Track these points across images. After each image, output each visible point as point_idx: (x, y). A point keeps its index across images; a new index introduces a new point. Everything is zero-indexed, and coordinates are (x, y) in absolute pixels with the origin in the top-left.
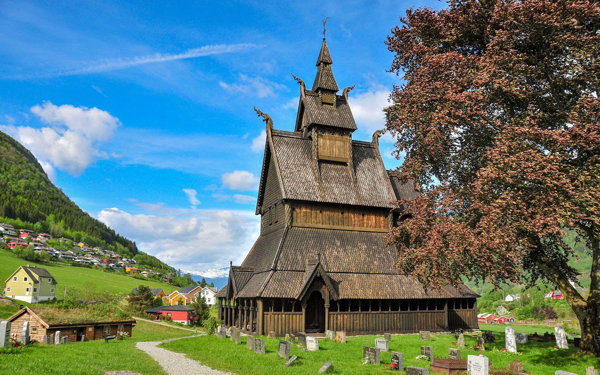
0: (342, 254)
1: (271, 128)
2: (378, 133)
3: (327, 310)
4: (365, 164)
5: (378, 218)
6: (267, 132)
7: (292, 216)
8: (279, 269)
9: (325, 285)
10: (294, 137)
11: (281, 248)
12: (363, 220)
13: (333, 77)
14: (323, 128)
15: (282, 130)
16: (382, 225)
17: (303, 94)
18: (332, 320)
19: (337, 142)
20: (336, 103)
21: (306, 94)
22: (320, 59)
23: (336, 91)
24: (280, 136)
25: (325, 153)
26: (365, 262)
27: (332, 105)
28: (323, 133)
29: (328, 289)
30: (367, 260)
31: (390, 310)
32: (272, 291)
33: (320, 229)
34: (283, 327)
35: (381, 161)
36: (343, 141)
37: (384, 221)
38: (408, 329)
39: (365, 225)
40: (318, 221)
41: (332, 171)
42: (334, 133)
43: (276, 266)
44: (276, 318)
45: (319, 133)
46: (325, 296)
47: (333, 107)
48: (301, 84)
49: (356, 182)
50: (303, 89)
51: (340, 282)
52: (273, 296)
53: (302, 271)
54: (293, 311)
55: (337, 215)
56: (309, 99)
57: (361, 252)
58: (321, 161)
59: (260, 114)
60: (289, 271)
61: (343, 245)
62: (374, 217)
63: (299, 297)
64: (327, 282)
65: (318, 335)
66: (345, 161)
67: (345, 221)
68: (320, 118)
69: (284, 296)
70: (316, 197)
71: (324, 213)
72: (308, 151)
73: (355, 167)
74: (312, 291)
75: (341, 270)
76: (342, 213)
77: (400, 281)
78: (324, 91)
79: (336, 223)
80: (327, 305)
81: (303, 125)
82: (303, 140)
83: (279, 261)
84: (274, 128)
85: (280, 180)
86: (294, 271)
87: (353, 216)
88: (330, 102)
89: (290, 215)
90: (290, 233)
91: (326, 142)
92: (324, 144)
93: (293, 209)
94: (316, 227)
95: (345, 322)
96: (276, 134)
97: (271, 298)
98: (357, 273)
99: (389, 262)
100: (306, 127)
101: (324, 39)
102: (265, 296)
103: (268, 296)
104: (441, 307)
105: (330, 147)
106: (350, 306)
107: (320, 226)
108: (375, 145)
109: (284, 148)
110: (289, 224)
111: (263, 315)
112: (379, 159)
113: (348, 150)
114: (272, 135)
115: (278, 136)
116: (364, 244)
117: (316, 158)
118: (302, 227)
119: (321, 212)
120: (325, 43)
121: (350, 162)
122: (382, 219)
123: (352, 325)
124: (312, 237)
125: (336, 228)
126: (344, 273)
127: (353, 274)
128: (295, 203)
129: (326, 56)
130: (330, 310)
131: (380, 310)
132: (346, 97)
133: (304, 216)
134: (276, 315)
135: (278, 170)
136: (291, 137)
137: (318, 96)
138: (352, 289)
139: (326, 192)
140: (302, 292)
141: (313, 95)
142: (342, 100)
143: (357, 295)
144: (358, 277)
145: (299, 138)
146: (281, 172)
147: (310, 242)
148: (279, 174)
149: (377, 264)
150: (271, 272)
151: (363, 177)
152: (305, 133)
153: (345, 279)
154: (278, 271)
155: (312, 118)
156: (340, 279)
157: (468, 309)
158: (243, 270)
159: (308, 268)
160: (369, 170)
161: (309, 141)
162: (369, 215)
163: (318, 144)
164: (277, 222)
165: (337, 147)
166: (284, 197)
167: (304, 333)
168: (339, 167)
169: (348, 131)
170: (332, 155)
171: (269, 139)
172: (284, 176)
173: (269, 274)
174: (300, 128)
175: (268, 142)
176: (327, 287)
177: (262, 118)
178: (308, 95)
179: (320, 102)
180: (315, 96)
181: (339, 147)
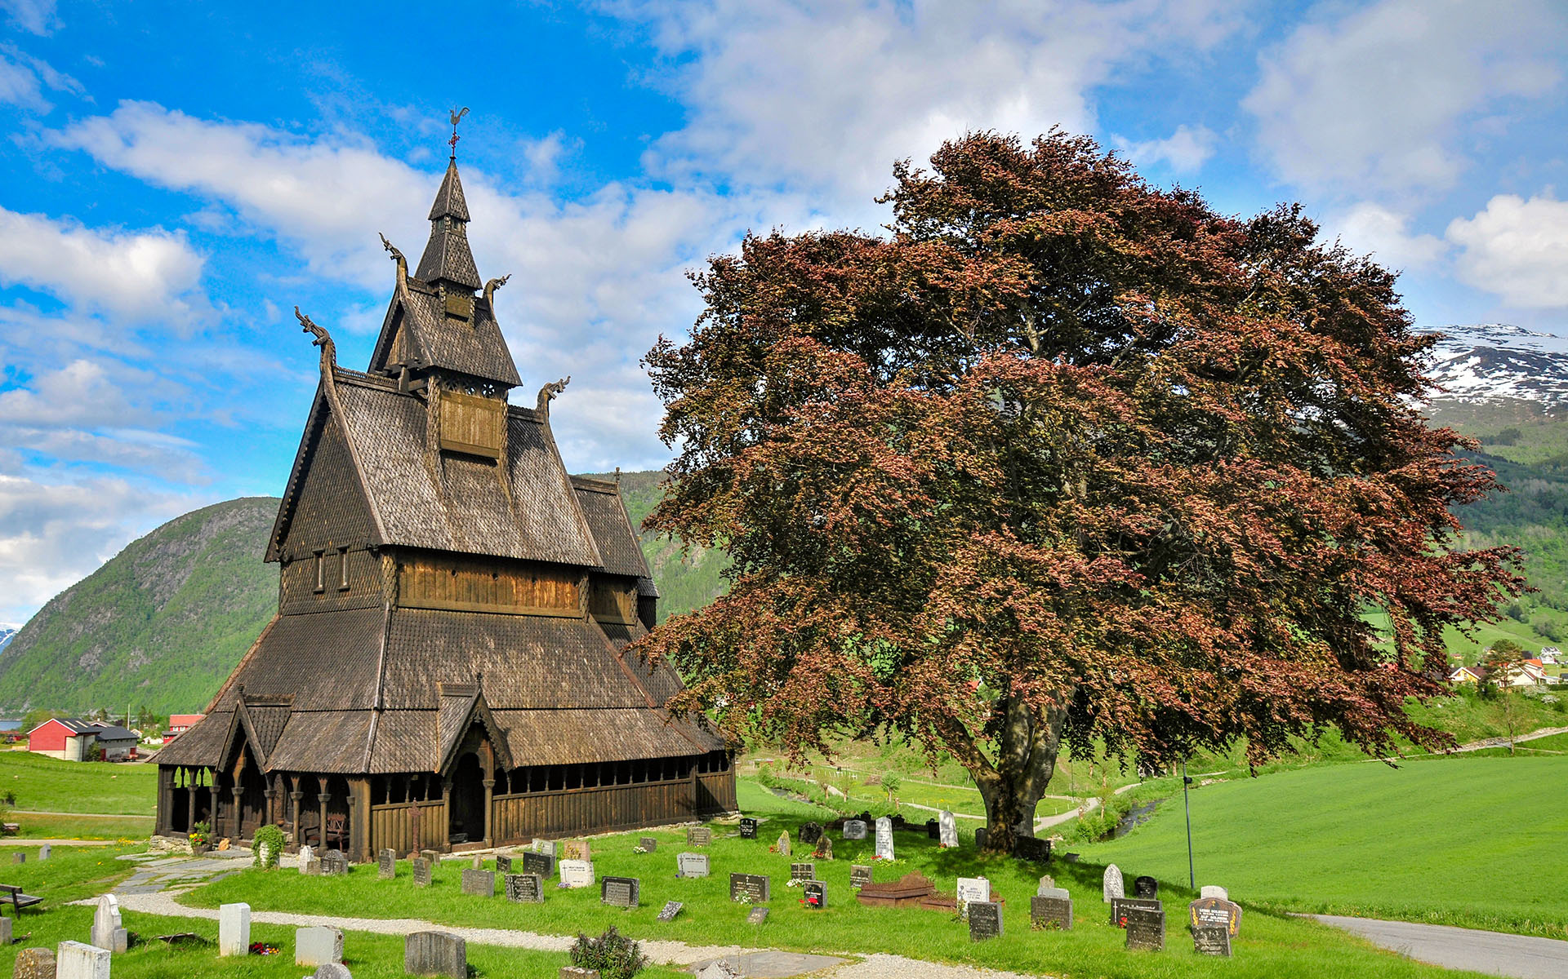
0: (501, 669)
1: (331, 363)
2: (548, 390)
3: (488, 793)
4: (528, 461)
5: (560, 586)
6: (322, 372)
7: (397, 584)
8: (388, 706)
9: (488, 739)
10: (380, 388)
11: (385, 659)
12: (533, 591)
13: (470, 254)
14: (452, 378)
15: (356, 370)
16: (568, 601)
17: (405, 288)
18: (497, 812)
19: (479, 411)
20: (474, 317)
21: (410, 286)
22: (442, 207)
23: (476, 289)
24: (350, 385)
25: (454, 436)
26: (545, 685)
27: (465, 319)
28: (451, 389)
29: (493, 749)
30: (549, 679)
31: (599, 784)
32: (388, 760)
33: (453, 611)
34: (409, 834)
35: (557, 457)
36: (490, 409)
37: (572, 593)
38: (629, 821)
39: (537, 601)
40: (448, 594)
41: (469, 477)
42: (473, 390)
43: (382, 700)
44: (395, 817)
45: (443, 389)
46: (486, 762)
47: (467, 327)
48: (398, 263)
49: (516, 506)
50: (404, 274)
51: (507, 730)
52: (393, 771)
53: (432, 710)
54: (426, 798)
55: (485, 580)
56: (415, 301)
57: (534, 662)
58: (445, 453)
59: (307, 325)
60: (408, 710)
61: (500, 648)
62: (553, 584)
63: (441, 770)
64: (493, 735)
65: (473, 846)
66: (492, 456)
67: (499, 592)
68: (445, 353)
69: (412, 769)
70: (447, 540)
71: (460, 575)
72: (417, 428)
73: (511, 466)
74: (462, 754)
75: (505, 704)
76: (495, 576)
77: (612, 722)
78: (452, 286)
79: (483, 598)
80: (489, 781)
81: (393, 360)
82: (399, 398)
83: (386, 690)
84: (338, 364)
85: (371, 499)
86: (417, 710)
87: (514, 583)
88: (461, 314)
89: (394, 581)
90: (396, 622)
91: (456, 410)
92: (453, 414)
93: (400, 568)
94: (445, 607)
95: (521, 815)
96: (343, 380)
97: (390, 775)
98: (534, 709)
99: (589, 683)
100: (406, 366)
101: (453, 158)
102: (377, 772)
103: (382, 771)
104: (684, 773)
105: (464, 422)
106: (529, 780)
107: (453, 604)
108: (542, 416)
109: (363, 416)
110: (392, 601)
111: (371, 811)
112: (553, 451)
113: (499, 430)
114: (334, 378)
115: (346, 383)
116: (539, 644)
117: (435, 447)
118: (418, 609)
119: (453, 573)
120: (456, 168)
121: (501, 459)
122: (568, 587)
123: (532, 821)
124: (440, 630)
125: (482, 610)
126: (510, 709)
127: (527, 712)
128: (405, 554)
129: (456, 200)
130: (495, 792)
131: (582, 786)
132: (491, 302)
133: (420, 583)
134: (395, 811)
135: (362, 473)
136: (373, 389)
137: (437, 295)
138: (532, 745)
139: (464, 529)
140: (448, 758)
141: (424, 291)
142: (484, 310)
143: (543, 757)
144: (537, 717)
145: (391, 393)
146: (369, 479)
147: (438, 643)
148: (365, 483)
149: (567, 689)
150: (374, 715)
151: (529, 493)
152: (403, 380)
153: (515, 722)
154: (387, 712)
155: (431, 352)
156: (507, 724)
157: (720, 772)
158: (267, 704)
159: (445, 703)
160: (537, 477)
161: (412, 400)
162: (544, 579)
163: (440, 414)
164: (347, 590)
165: (478, 422)
166: (386, 540)
167: (447, 844)
168: (480, 467)
169: (502, 387)
170: (467, 442)
171: (329, 392)
172: (377, 488)
173: (368, 719)
174: (384, 365)
175: (324, 397)
176: (492, 743)
177: (312, 337)
178: (413, 290)
179: (441, 311)
180: (429, 295)
181: (482, 423)
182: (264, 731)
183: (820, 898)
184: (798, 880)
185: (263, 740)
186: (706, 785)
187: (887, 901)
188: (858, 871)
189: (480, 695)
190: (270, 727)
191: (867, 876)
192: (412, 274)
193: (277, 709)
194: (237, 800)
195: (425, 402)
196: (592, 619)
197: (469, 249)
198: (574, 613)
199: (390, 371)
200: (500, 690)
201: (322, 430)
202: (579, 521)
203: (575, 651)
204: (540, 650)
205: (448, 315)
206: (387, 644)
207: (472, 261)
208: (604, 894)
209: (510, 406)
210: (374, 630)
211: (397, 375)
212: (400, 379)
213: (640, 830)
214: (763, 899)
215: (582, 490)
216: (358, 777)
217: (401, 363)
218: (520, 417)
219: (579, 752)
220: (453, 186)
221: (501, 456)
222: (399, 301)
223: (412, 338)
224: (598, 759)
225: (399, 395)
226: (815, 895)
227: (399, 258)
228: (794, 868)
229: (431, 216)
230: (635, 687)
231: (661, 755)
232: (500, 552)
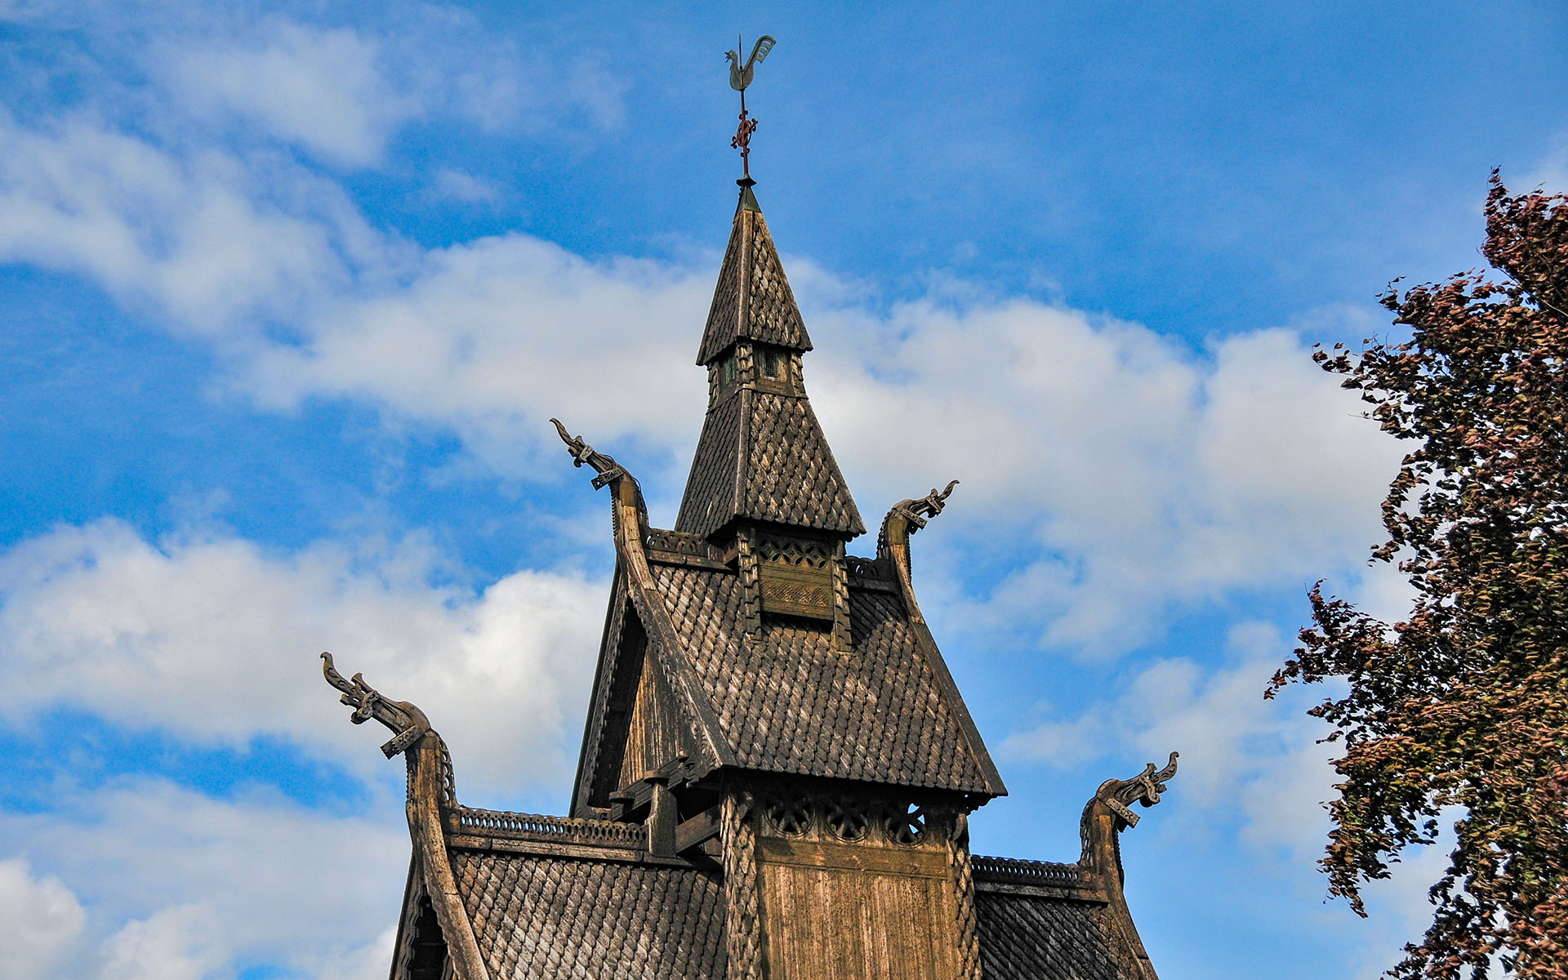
1: (440, 801)
2: (1112, 802)
6: (417, 828)
10: (590, 852)
13: (820, 439)
14: (787, 797)
17: (638, 562)
19: (881, 885)
20: (851, 616)
21: (656, 555)
22: (730, 322)
23: (848, 536)
24: (501, 854)
27: (823, 626)
28: (790, 828)
36: (914, 876)
42: (859, 824)
45: (767, 832)
47: (831, 645)
48: (616, 494)
50: (631, 523)
56: (674, 594)
59: (364, 703)
68: (763, 727)
78: (774, 535)
81: (636, 770)
82: (649, 875)
88: (810, 612)
91: (810, 890)
92: (802, 903)
96: (477, 843)
100: (663, 781)
101: (747, 183)
105: (838, 922)
108: (1100, 883)
109: (537, 940)
113: (952, 935)
114: (449, 849)
115: (488, 852)
120: (756, 209)
129: (765, 299)
132: (902, 567)
136: (570, 859)
137: (734, 568)
141: (699, 561)
142: (881, 591)
145: (623, 863)
152: (660, 821)
155: (715, 729)
161: (688, 877)
163: (760, 908)
165: (881, 919)
169: (948, 807)
171: (435, 882)
174: (613, 785)
175: (425, 900)
177: (377, 733)
178: (665, 565)
179: (748, 610)
180: (714, 571)
181: (895, 919)
195: (716, 872)
197: (814, 427)
199: (627, 802)
205: (770, 619)
207: (827, 458)
209: (975, 859)
211: (646, 809)
212: (650, 821)
217: (650, 774)
218: (1028, 890)
220: (754, 260)
222: (629, 601)
223: (669, 698)
225: (649, 867)
227: (615, 482)
229: (703, 353)
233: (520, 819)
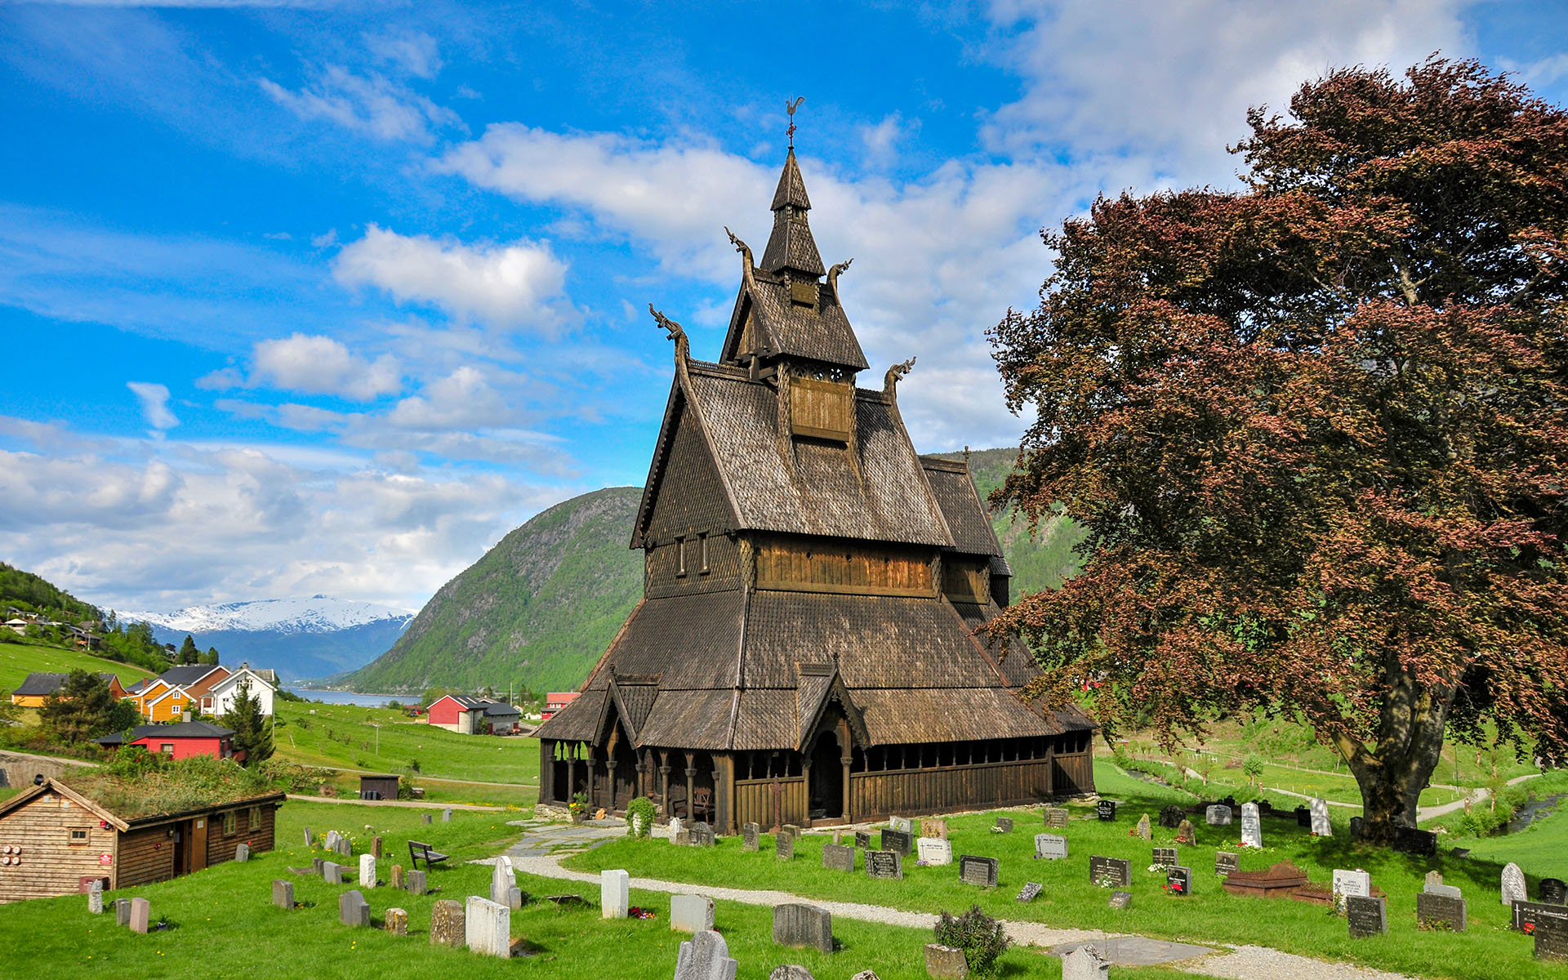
0: (857, 649)
1: (685, 356)
2: (895, 372)
3: (846, 770)
4: (877, 444)
5: (912, 566)
6: (677, 365)
7: (755, 567)
8: (749, 685)
9: (845, 717)
10: (732, 377)
11: (745, 640)
12: (886, 571)
13: (812, 241)
14: (801, 364)
15: (709, 362)
17: (751, 279)
18: (855, 789)
19: (827, 395)
20: (819, 303)
21: (756, 277)
22: (783, 197)
23: (820, 275)
24: (704, 376)
25: (804, 421)
26: (900, 664)
27: (810, 306)
28: (800, 375)
29: (850, 728)
30: (903, 659)
31: (954, 763)
32: (750, 737)
33: (808, 592)
34: (770, 809)
35: (906, 438)
36: (838, 393)
37: (924, 572)
38: (985, 800)
39: (890, 582)
40: (803, 576)
41: (821, 461)
42: (822, 375)
43: (743, 680)
44: (757, 791)
45: (793, 376)
46: (843, 740)
47: (811, 313)
48: (744, 255)
49: (867, 488)
50: (750, 265)
51: (864, 709)
52: (754, 748)
53: (791, 689)
54: (787, 775)
55: (839, 562)
56: (762, 291)
57: (889, 642)
58: (797, 439)
59: (662, 321)
60: (768, 689)
61: (855, 628)
62: (906, 565)
63: (801, 747)
64: (850, 714)
65: (831, 821)
66: (842, 439)
67: (853, 574)
68: (793, 340)
69: (773, 746)
70: (801, 523)
71: (815, 557)
72: (769, 414)
73: (861, 449)
74: (820, 732)
75: (861, 683)
76: (848, 557)
77: (967, 701)
78: (797, 274)
79: (838, 580)
80: (846, 759)
81: (743, 350)
82: (751, 386)
83: (747, 670)
84: (692, 357)
85: (728, 485)
86: (777, 689)
87: (867, 564)
88: (807, 301)
89: (752, 564)
90: (755, 604)
91: (805, 396)
92: (803, 399)
93: (757, 552)
94: (801, 589)
95: (878, 793)
96: (697, 371)
97: (752, 751)
98: (889, 688)
99: (943, 662)
100: (756, 355)
101: (791, 148)
102: (740, 748)
103: (745, 748)
104: (1040, 753)
105: (813, 407)
106: (886, 758)
107: (808, 586)
108: (890, 398)
109: (717, 405)
110: (751, 583)
111: (735, 786)
112: (901, 432)
113: (848, 413)
114: (688, 370)
115: (700, 375)
116: (893, 624)
117: (787, 433)
118: (775, 591)
119: (808, 556)
120: (794, 158)
121: (851, 441)
122: (920, 567)
123: (889, 798)
124: (797, 611)
125: (837, 591)
126: (866, 688)
127: (882, 691)
128: (762, 538)
129: (796, 189)
130: (853, 769)
131: (938, 765)
132: (835, 287)
133: (776, 566)
134: (757, 786)
135: (718, 460)
136: (726, 379)
137: (782, 284)
138: (887, 724)
139: (817, 512)
140: (807, 736)
141: (770, 280)
142: (828, 295)
143: (899, 736)
144: (893, 697)
145: (742, 382)
146: (725, 466)
147: (795, 623)
148: (721, 470)
149: (921, 668)
150: (736, 693)
151: (879, 475)
152: (754, 369)
153: (872, 701)
154: (748, 691)
155: (779, 340)
156: (864, 703)
157: (1076, 753)
158: (637, 683)
159: (803, 683)
160: (887, 459)
161: (762, 388)
162: (896, 560)
163: (790, 401)
164: (707, 574)
165: (827, 407)
166: (743, 525)
167: (807, 819)
168: (830, 450)
169: (849, 371)
170: (817, 426)
171: (684, 384)
172: (733, 475)
173: (730, 698)
174: (735, 355)
175: (680, 389)
176: (849, 722)
177: (666, 332)
178: (759, 281)
179: (787, 299)
180: (774, 284)
181: (831, 407)
182: (634, 708)
183: (1184, 885)
184: (1160, 865)
185: (633, 717)
186: (1062, 765)
187: (1256, 891)
188: (1224, 857)
189: (837, 674)
190: (639, 705)
191: (1233, 863)
192: (757, 265)
193: (645, 688)
194: (611, 773)
195: (775, 389)
196: (945, 599)
197: (811, 236)
198: (927, 592)
199: (740, 361)
200: (856, 670)
201: (679, 420)
202: (929, 501)
203: (928, 630)
204: (894, 630)
205: (794, 303)
206: (746, 626)
207: (815, 248)
208: (962, 873)
209: (858, 390)
210: (734, 612)
211: (748, 364)
212: (751, 368)
213: (996, 810)
214: (1124, 882)
215: (931, 470)
216: (722, 753)
217: (751, 353)
218: (868, 399)
219: (934, 731)
220: (793, 176)
221: (851, 439)
222: (747, 292)
223: (760, 327)
224: (954, 738)
225: (750, 383)
226: (1178, 881)
227: (744, 250)
228: (1156, 852)
229: (773, 206)
230: (989, 666)
231: (1016, 734)
232: (853, 534)
233: (710, 365)
